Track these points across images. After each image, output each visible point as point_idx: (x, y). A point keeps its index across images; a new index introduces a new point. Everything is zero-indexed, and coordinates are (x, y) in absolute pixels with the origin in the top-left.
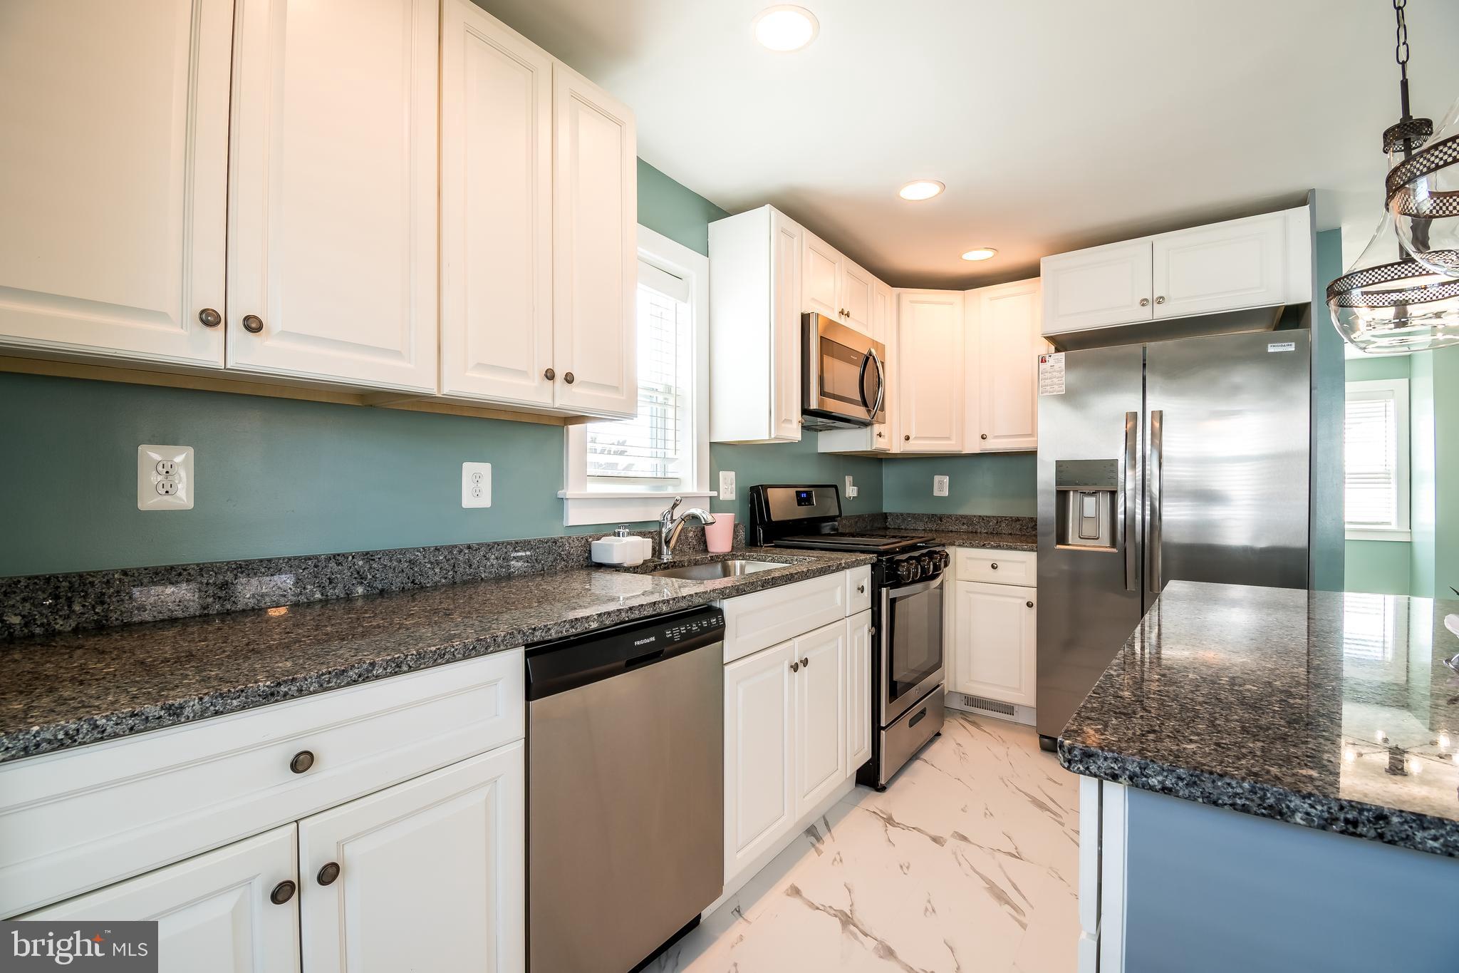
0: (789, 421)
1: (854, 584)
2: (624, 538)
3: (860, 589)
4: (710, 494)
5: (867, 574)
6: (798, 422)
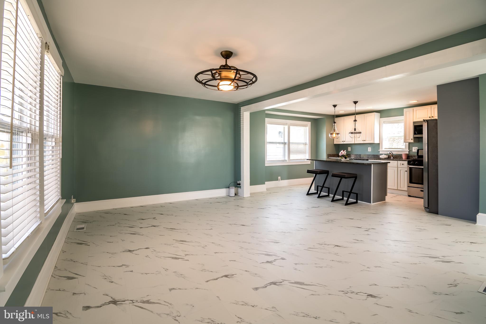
0: (410, 139)
1: (400, 163)
2: (383, 155)
3: (403, 164)
4: (409, 151)
5: (406, 163)
6: (412, 139)
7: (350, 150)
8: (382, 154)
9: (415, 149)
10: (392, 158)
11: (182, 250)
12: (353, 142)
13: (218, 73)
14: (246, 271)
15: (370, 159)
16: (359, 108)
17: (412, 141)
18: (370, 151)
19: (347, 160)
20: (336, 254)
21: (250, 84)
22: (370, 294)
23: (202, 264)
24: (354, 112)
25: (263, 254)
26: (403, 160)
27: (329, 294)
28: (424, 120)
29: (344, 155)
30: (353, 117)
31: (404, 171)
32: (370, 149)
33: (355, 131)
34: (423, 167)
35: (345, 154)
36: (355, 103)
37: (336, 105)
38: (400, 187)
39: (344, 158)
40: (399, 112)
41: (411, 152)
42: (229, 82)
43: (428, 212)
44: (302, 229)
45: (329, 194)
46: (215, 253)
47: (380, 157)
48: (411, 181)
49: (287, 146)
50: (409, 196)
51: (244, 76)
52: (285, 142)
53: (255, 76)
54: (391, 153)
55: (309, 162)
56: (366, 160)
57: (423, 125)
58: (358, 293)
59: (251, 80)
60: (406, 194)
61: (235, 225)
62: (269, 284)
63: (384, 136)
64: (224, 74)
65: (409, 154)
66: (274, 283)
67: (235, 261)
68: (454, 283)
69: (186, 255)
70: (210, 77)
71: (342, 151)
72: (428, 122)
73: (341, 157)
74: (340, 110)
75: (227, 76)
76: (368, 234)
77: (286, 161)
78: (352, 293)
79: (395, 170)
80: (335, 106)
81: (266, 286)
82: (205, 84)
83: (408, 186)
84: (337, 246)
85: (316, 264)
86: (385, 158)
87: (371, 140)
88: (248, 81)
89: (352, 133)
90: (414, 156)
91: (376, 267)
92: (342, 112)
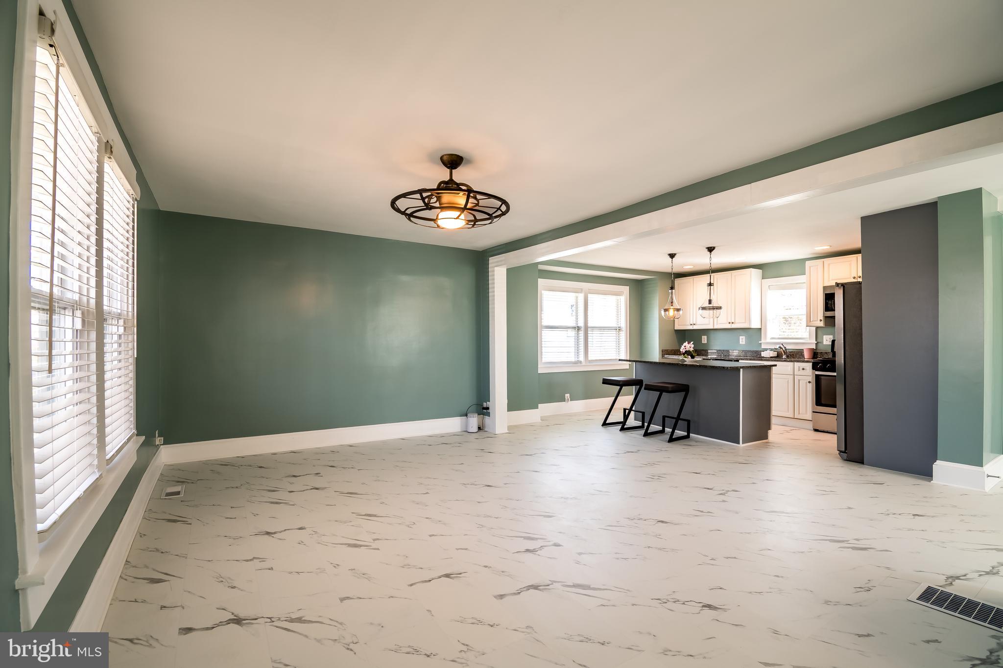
0: (817, 321)
1: (799, 367)
2: (768, 351)
3: (803, 369)
4: (816, 342)
5: (809, 366)
6: (821, 320)
7: (706, 342)
8: (766, 350)
9: (827, 340)
10: (784, 357)
11: (367, 532)
12: (711, 327)
13: (436, 197)
14: (486, 567)
15: (742, 359)
16: (719, 259)
17: (822, 324)
18: (744, 343)
19: (696, 361)
20: (658, 536)
21: (496, 217)
22: (708, 605)
23: (404, 556)
24: (707, 267)
25: (521, 537)
26: (803, 362)
27: (633, 605)
28: (837, 285)
29: (689, 351)
30: (705, 279)
31: (806, 382)
32: (744, 340)
33: (710, 305)
34: (835, 374)
35: (692, 349)
36: (711, 249)
37: (675, 254)
38: (799, 413)
39: (690, 357)
40: (796, 267)
41: (820, 345)
42: (456, 214)
43: (846, 460)
44: (600, 491)
45: (664, 427)
46: (430, 536)
47: (762, 355)
48: (819, 402)
49: (582, 333)
50: (816, 430)
51: (485, 202)
52: (579, 325)
53: (504, 202)
54: (782, 347)
55: (626, 365)
56: (735, 361)
57: (834, 293)
58: (685, 603)
59: (499, 209)
60: (810, 426)
61: (473, 486)
62: (525, 589)
63: (770, 315)
64: (447, 197)
65: (816, 349)
66: (536, 587)
67: (466, 549)
68: (867, 586)
69: (374, 540)
70: (421, 203)
71: (686, 344)
72: (844, 287)
73: (684, 354)
74: (683, 263)
75: (452, 202)
76: (724, 501)
77: (581, 362)
78: (675, 602)
79: (788, 381)
80: (672, 256)
81: (520, 591)
82: (410, 216)
83: (813, 412)
84: (662, 522)
85: (616, 553)
86: (771, 357)
87: (745, 323)
88: (491, 211)
89: (704, 308)
90: (826, 353)
91: (727, 558)
92: (688, 268)
